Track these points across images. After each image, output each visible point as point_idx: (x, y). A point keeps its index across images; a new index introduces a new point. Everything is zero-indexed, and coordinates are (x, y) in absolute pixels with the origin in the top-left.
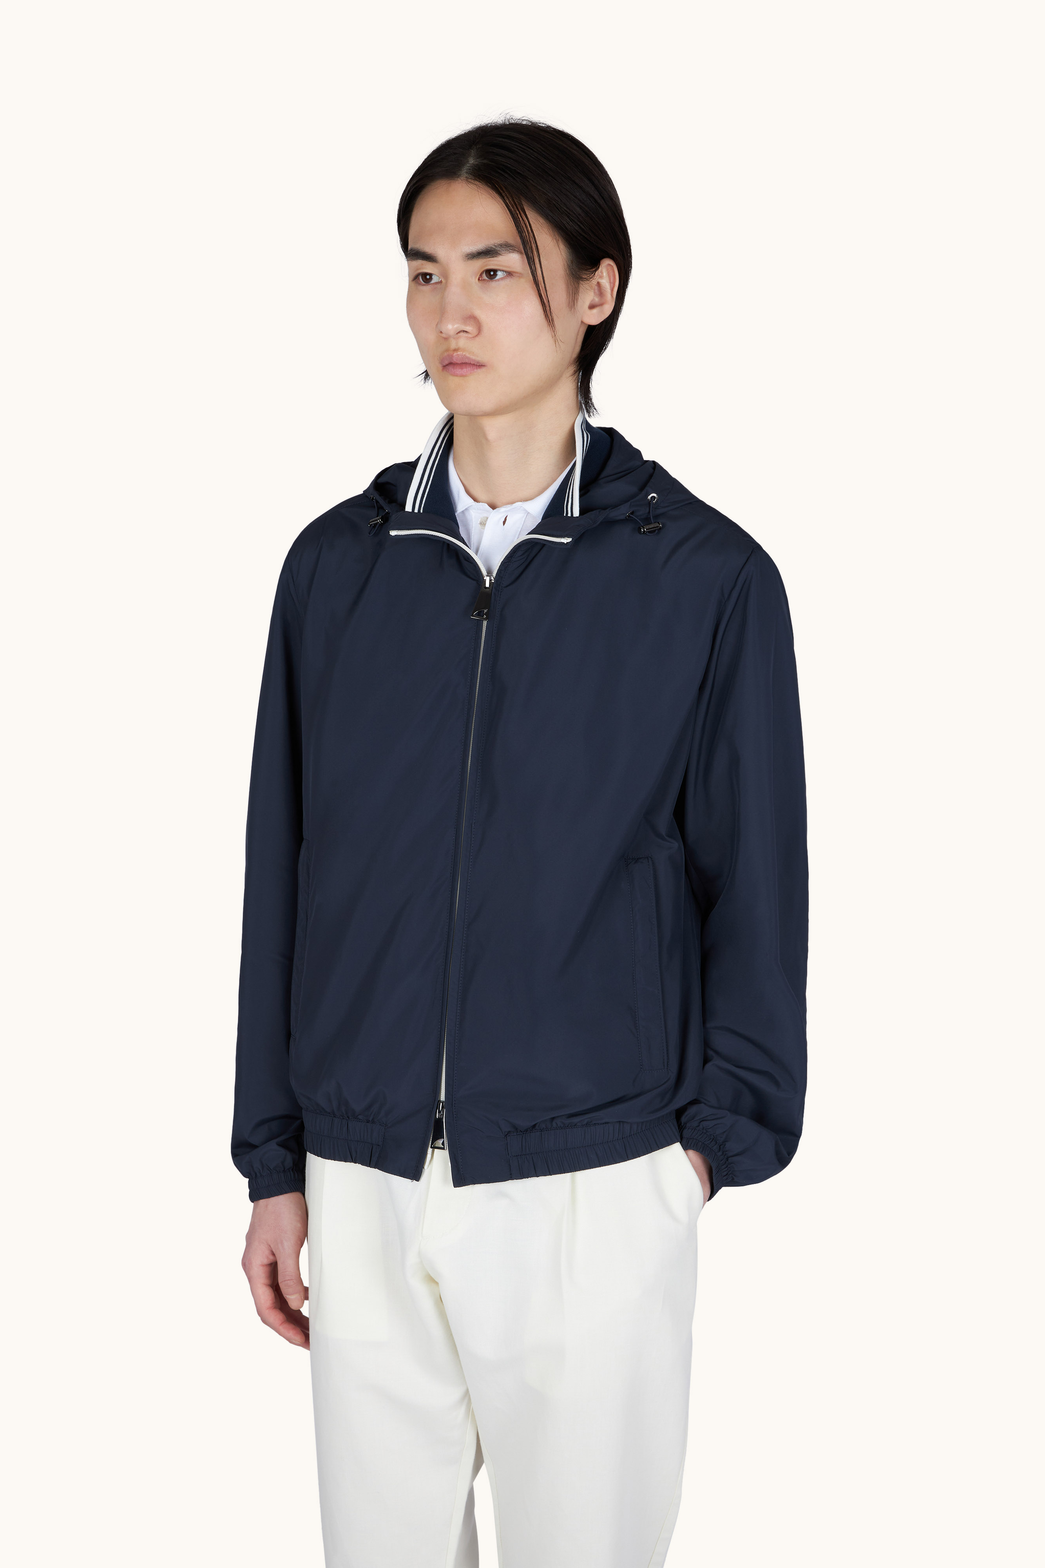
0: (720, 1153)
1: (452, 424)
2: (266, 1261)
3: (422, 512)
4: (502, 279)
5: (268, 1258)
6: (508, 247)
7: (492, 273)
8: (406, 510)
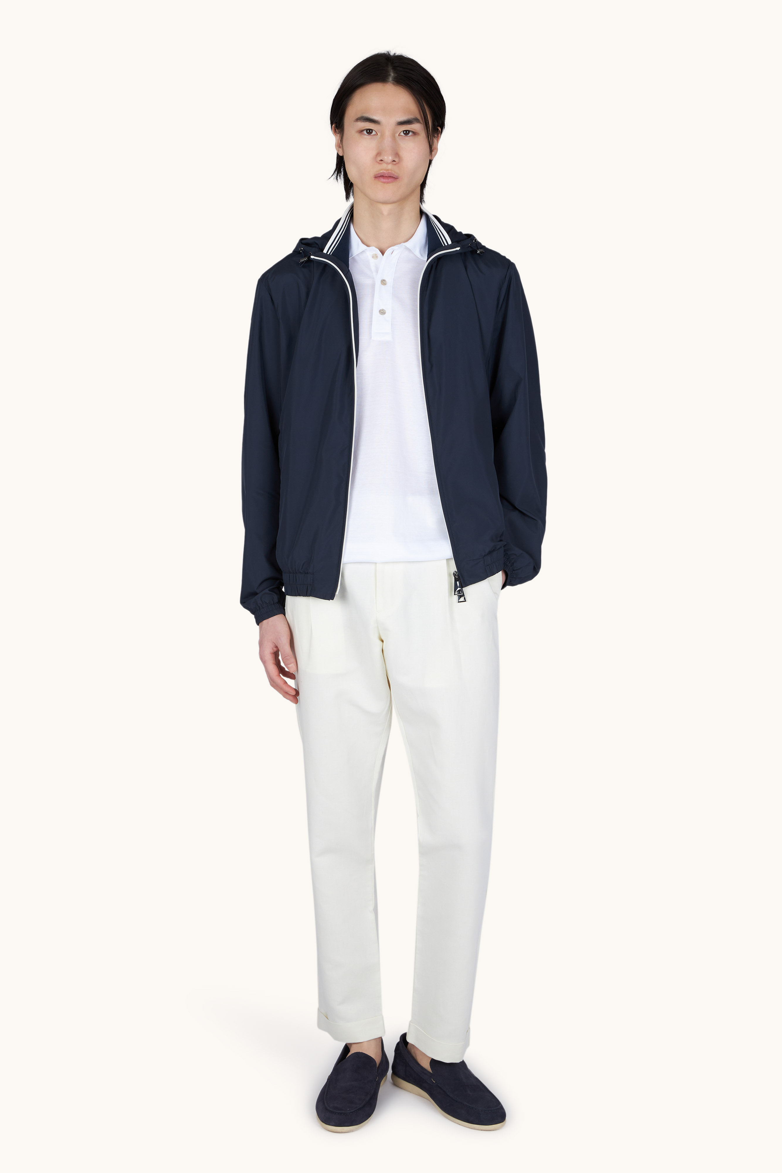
0: (511, 568)
1: (353, 210)
2: (272, 651)
3: (331, 254)
4: (410, 136)
5: (273, 649)
6: (416, 120)
7: (407, 132)
8: (324, 252)
